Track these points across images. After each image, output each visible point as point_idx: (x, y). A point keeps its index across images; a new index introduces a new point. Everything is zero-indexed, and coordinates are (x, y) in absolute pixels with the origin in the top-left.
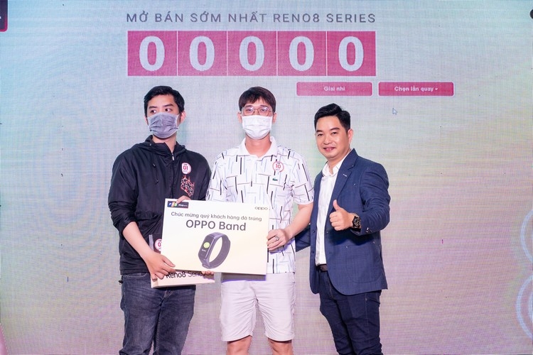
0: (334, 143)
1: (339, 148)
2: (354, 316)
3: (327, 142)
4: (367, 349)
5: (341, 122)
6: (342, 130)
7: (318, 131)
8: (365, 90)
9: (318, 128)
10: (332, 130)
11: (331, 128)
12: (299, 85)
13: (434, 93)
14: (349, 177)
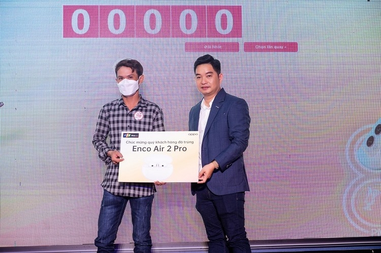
0: (208, 84)
1: (213, 87)
2: (228, 211)
3: (204, 82)
4: (237, 235)
5: (214, 68)
6: (215, 74)
7: (197, 75)
8: (234, 47)
9: (197, 72)
10: (207, 73)
11: (207, 72)
12: (186, 44)
13: (284, 50)
14: (220, 109)
